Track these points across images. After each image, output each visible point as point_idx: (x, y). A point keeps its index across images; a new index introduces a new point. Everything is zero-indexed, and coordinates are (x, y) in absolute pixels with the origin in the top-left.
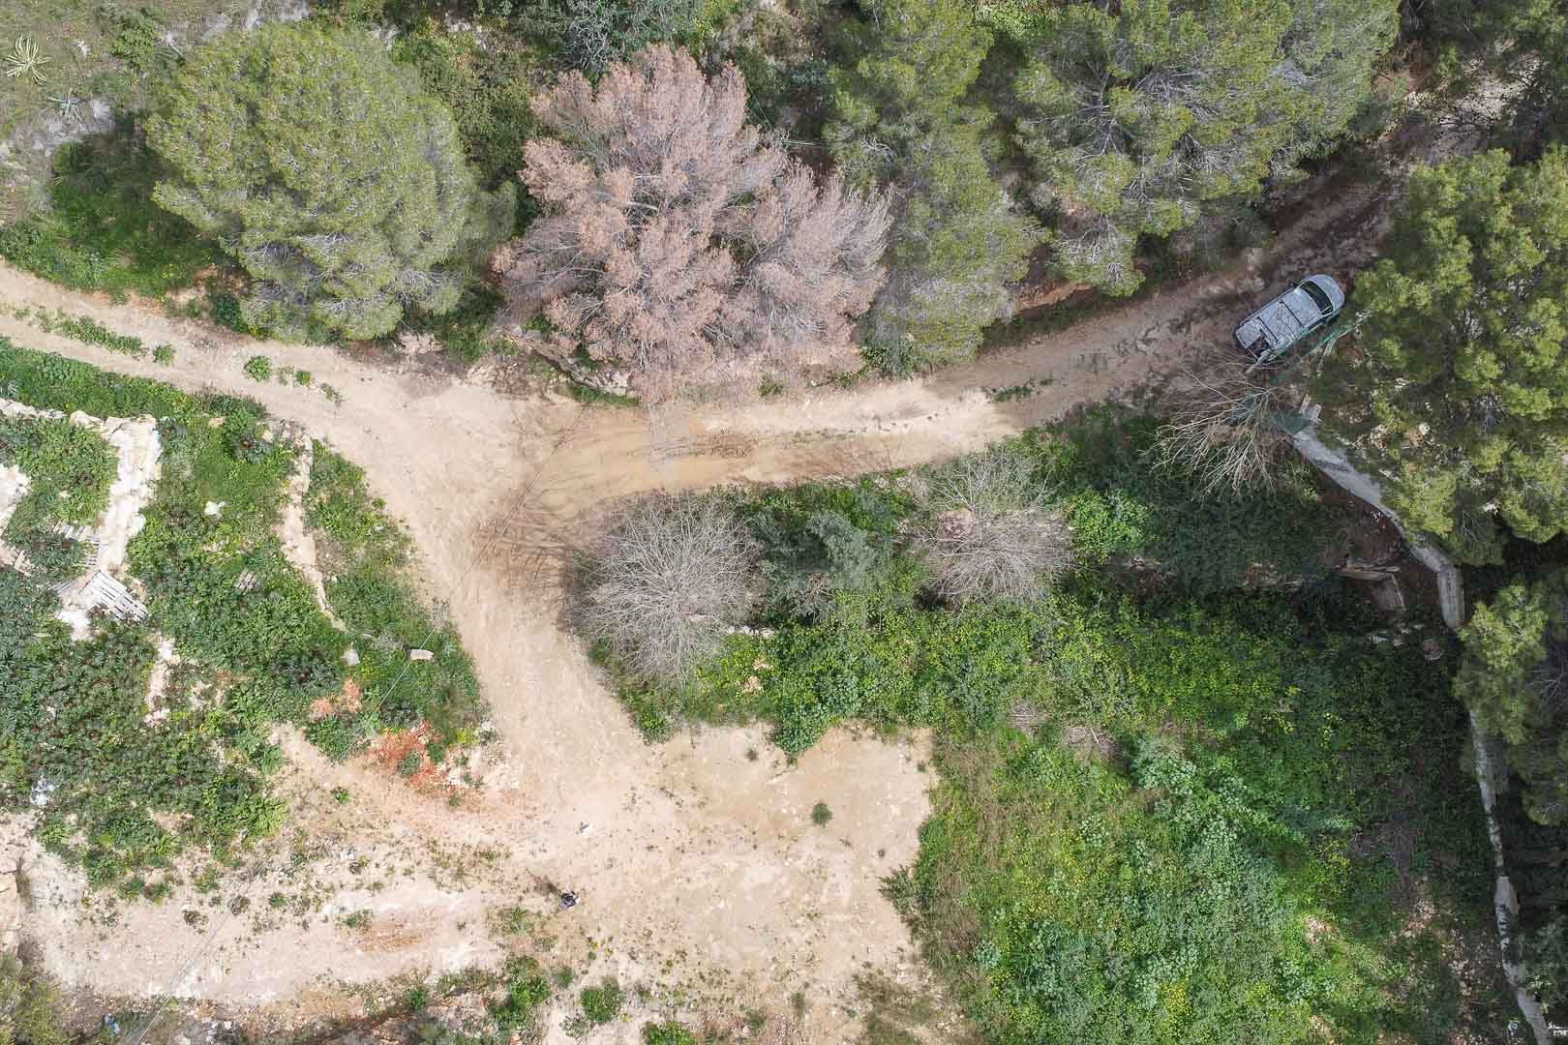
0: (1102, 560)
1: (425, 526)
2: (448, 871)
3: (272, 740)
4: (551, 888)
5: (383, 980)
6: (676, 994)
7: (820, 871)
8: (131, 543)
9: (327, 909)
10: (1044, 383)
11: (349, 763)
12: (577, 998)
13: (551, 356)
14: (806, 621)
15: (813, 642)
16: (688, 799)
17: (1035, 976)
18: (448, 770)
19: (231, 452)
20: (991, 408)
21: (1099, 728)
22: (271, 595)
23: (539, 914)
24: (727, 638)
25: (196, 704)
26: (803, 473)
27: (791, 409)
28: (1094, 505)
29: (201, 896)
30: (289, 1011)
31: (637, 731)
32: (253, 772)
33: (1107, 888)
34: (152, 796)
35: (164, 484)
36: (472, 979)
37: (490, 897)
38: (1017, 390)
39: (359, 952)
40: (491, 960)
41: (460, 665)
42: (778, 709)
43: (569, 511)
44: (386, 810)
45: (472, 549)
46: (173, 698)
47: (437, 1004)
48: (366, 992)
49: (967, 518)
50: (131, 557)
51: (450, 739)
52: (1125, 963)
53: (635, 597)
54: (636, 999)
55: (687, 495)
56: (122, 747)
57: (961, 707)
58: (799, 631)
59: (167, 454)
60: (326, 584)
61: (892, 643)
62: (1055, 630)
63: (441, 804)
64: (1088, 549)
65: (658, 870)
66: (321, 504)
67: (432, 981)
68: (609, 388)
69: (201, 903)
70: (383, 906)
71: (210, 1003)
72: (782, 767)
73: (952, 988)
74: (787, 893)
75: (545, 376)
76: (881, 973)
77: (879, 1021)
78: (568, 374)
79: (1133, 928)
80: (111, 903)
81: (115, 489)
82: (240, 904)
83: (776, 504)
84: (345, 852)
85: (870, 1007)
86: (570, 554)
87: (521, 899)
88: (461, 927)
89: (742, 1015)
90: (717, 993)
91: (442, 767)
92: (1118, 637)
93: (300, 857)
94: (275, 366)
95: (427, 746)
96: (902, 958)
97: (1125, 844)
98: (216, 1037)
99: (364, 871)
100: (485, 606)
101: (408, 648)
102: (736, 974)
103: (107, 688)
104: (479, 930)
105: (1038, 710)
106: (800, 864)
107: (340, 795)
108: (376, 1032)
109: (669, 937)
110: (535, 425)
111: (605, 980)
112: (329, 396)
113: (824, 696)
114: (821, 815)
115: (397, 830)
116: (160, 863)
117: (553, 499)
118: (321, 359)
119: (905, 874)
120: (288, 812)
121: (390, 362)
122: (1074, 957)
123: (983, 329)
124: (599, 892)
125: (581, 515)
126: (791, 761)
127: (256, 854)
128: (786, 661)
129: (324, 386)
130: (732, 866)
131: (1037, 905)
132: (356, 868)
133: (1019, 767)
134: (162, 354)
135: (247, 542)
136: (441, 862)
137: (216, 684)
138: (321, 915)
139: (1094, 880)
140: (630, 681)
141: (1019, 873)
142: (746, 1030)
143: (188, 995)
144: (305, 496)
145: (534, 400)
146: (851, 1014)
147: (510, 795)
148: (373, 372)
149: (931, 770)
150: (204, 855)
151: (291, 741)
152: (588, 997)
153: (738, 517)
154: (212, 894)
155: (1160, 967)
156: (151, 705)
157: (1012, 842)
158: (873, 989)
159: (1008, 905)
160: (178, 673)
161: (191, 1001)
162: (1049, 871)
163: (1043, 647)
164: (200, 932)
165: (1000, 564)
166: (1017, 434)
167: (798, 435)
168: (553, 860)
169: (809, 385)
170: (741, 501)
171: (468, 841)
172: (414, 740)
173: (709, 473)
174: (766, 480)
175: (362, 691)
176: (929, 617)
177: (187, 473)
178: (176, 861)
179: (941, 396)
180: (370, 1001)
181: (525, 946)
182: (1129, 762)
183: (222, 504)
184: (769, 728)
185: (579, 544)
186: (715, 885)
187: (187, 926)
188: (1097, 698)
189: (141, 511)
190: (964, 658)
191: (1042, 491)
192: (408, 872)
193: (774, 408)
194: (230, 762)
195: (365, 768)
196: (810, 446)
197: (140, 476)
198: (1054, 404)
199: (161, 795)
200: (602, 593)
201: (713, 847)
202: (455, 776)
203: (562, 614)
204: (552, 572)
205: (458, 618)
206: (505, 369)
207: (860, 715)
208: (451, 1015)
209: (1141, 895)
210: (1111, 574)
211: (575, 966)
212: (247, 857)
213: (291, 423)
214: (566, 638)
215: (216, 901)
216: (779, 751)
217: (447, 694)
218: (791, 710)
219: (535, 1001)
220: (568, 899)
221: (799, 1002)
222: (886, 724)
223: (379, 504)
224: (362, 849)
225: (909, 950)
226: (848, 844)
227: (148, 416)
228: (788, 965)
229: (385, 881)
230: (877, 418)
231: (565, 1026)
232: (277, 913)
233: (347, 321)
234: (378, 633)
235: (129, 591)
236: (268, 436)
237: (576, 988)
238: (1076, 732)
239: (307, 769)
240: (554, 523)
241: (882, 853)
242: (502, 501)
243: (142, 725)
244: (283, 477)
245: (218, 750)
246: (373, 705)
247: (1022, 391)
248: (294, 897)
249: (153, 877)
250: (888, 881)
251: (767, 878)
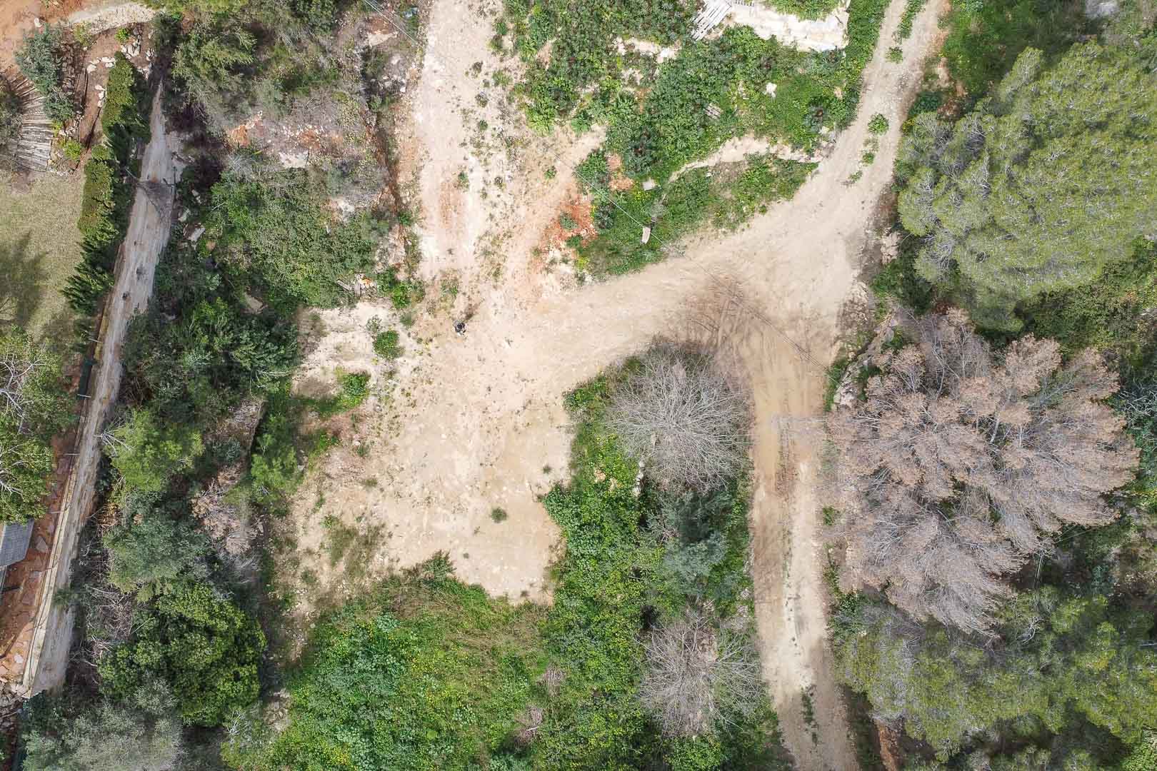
0: (665, 757)
1: (743, 243)
2: (489, 245)
3: (595, 126)
4: (469, 316)
5: (421, 196)
6: (387, 397)
7: (459, 509)
8: (750, 29)
9: (473, 160)
10: (814, 736)
11: (573, 179)
12: (393, 328)
13: (872, 346)
14: (643, 522)
15: (626, 525)
16: (521, 420)
17: (369, 655)
18: (560, 249)
19: (814, 103)
20: (797, 689)
21: (539, 733)
22: (702, 129)
23: (452, 306)
24: (635, 461)
25: (626, 73)
26: (759, 533)
27: (811, 531)
28: (711, 759)
29: (491, 74)
30: (407, 132)
31: (574, 387)
32: (573, 112)
33: (423, 719)
34: (564, 41)
35: (793, 53)
36: (414, 256)
37: (468, 272)
38: (811, 713)
39: (442, 180)
40: (426, 271)
41: (636, 261)
42: (579, 493)
43: (745, 352)
44: (537, 204)
45: (722, 276)
46: (632, 57)
47: (400, 232)
48: (414, 184)
49: (710, 657)
50: (739, 29)
51: (582, 252)
52: (369, 723)
53: (674, 395)
54: (387, 368)
55: (748, 442)
56: (601, 21)
57: (566, 631)
58: (636, 515)
59: (817, 56)
60: (705, 169)
61: (620, 585)
62: (616, 712)
63: (537, 243)
64: (676, 747)
65: (474, 393)
66: (767, 167)
67: (416, 229)
68: (841, 390)
69: (487, 74)
70: (470, 198)
71: (419, 78)
72: (536, 491)
73: (367, 593)
74: (446, 484)
75: (855, 341)
76: (384, 544)
77: (352, 538)
78: (855, 359)
79: (392, 733)
80: (493, 13)
81: (792, 18)
82: (482, 101)
83: (735, 510)
84: (511, 174)
85: (361, 533)
86: (711, 349)
87: (464, 294)
88: (450, 251)
89: (368, 442)
90: (384, 426)
91: (563, 245)
92: (606, 760)
93: (510, 143)
94: (880, 137)
95: (579, 236)
96: (392, 560)
97: (452, 737)
98: (396, 82)
99: (496, 187)
100: (678, 284)
101: (652, 226)
102: (395, 441)
103: (644, 11)
104: (446, 264)
105: (558, 689)
106: (466, 496)
107: (551, 173)
108: (387, 189)
109: (426, 397)
110: (816, 330)
111: (402, 348)
112: (852, 177)
113: (585, 528)
114: (499, 515)
115: (522, 211)
116: (516, 47)
117: (755, 340)
118: (883, 172)
119: (450, 571)
120: (543, 136)
121: (876, 223)
122: (378, 686)
123: (865, 694)
124: (463, 350)
125: (741, 360)
126: (540, 497)
127: (515, 113)
128: (615, 503)
129: (860, 173)
130: (470, 446)
131: (417, 664)
132: (499, 182)
133: (517, 667)
134: (896, 54)
135: (743, 113)
136: (496, 241)
137: (639, 88)
138: (469, 156)
139: (429, 709)
140: (611, 385)
141: (441, 655)
142: (357, 444)
143: (425, 63)
144: (774, 156)
145: (835, 332)
146: (359, 519)
147: (538, 292)
148: (869, 209)
149: (522, 601)
150: (519, 77)
151: (593, 139)
152: (393, 336)
153: (728, 478)
154: (492, 82)
155: (363, 747)
156: (628, 42)
157: (463, 653)
158: (374, 537)
159: (420, 643)
160: (650, 61)
161: (421, 65)
162: (439, 677)
163: (604, 701)
164: (467, 73)
165: (671, 678)
166: (774, 706)
167: (789, 533)
168: (489, 319)
169: (829, 547)
170: (740, 483)
171: (508, 260)
172: (585, 226)
173: (765, 460)
174: (755, 502)
175: (624, 191)
176: (636, 616)
177: (800, 70)
178: (517, 57)
179: (812, 651)
180: (408, 187)
181: (432, 295)
182: (512, 751)
183: (774, 95)
184: (566, 484)
185: (719, 356)
186: (457, 432)
187: (472, 64)
188: (561, 736)
189: (773, 37)
190: (602, 638)
191: (725, 720)
192: (492, 217)
193: (813, 518)
194: (582, 96)
195: (568, 190)
196: (779, 542)
197: (800, 36)
198: (795, 740)
199: (564, 48)
200: (679, 371)
201: (486, 434)
202: (557, 254)
203: (666, 340)
204: (698, 335)
205: (671, 263)
206: (863, 311)
207: (568, 553)
208: (392, 241)
209: (415, 743)
210: (655, 763)
211: (414, 328)
212: (514, 106)
213: (833, 148)
214: (648, 341)
215: (486, 84)
216: (548, 490)
217: (616, 252)
218: (577, 502)
219: (394, 299)
220: (460, 327)
221: (371, 483)
222: (558, 571)
223: (764, 210)
224: (511, 186)
225: (397, 566)
226: (476, 532)
227: (847, 43)
228: (397, 479)
229: (487, 201)
230: (798, 597)
231: (376, 318)
232: (474, 125)
233: (914, 192)
234: (665, 205)
235: (714, 27)
236: (824, 130)
237: (399, 328)
238: (538, 714)
239: (572, 150)
240: (736, 340)
241: (466, 556)
242: (758, 301)
243: (615, 35)
244: (791, 140)
245: (592, 88)
246: (612, 199)
247: (809, 716)
248: (483, 138)
249: (508, 42)
250: (447, 558)
251: (459, 471)
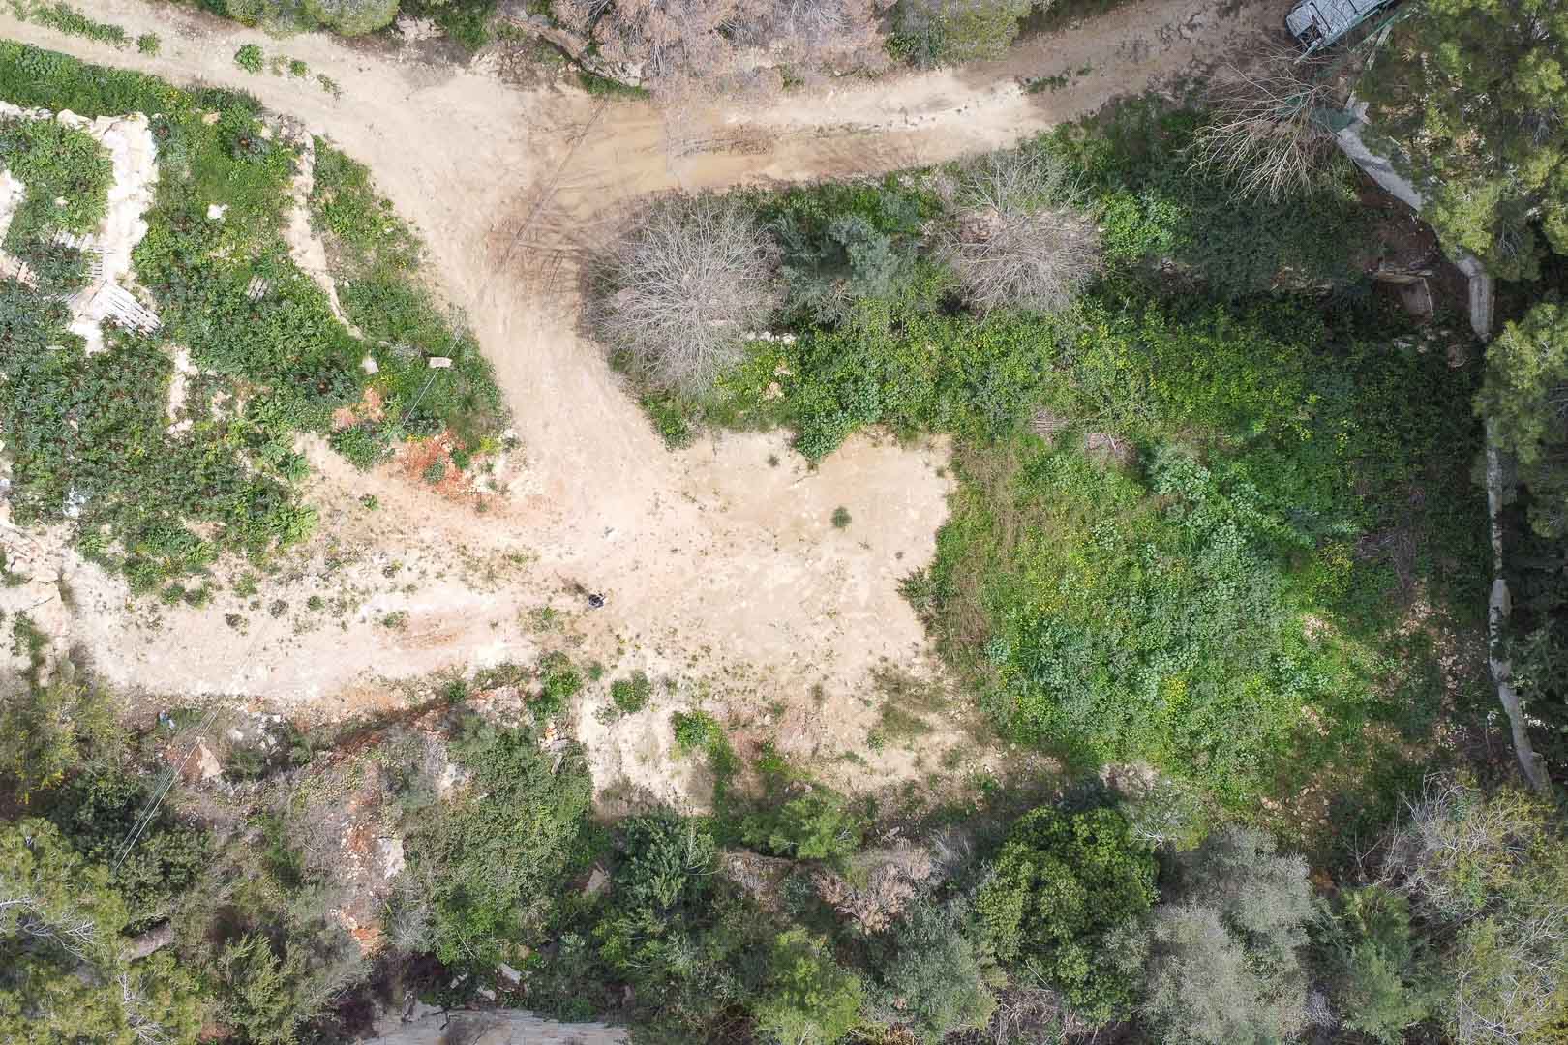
0: (1130, 265)
1: (436, 227)
2: (479, 574)
3: (297, 449)
4: (579, 589)
5: (421, 674)
6: (701, 686)
7: (840, 572)
8: (135, 251)
9: (364, 610)
10: (1081, 73)
11: (375, 471)
12: (608, 690)
13: (559, 43)
14: (828, 327)
15: (835, 349)
16: (711, 503)
17: (1042, 670)
18: (474, 477)
19: (229, 152)
20: (1025, 100)
21: (1117, 434)
22: (284, 303)
23: (568, 614)
24: (749, 344)
25: (218, 414)
26: (825, 171)
27: (813, 102)
28: (1126, 205)
29: (241, 600)
30: (335, 704)
31: (658, 438)
32: (281, 481)
33: (1117, 587)
34: (183, 506)
35: (163, 187)
36: (506, 674)
37: (520, 598)
38: (1053, 80)
39: (397, 650)
40: (524, 654)
41: (476, 371)
42: (800, 416)
43: (584, 211)
44: (415, 515)
45: (485, 252)
46: (194, 409)
47: (476, 696)
48: (408, 687)
49: (994, 219)
50: (137, 265)
51: (474, 447)
52: (1130, 657)
53: (655, 302)
54: (663, 691)
55: (707, 193)
56: (148, 458)
57: (982, 413)
58: (820, 336)
59: (162, 154)
60: (339, 290)
61: (914, 348)
62: (1079, 336)
63: (468, 508)
64: (1117, 251)
65: (682, 572)
66: (327, 205)
67: (469, 675)
68: (621, 78)
69: (241, 607)
70: (417, 607)
71: (258, 699)
72: (803, 473)
73: (964, 679)
74: (807, 593)
75: (553, 64)
76: (896, 666)
77: (893, 710)
78: (578, 62)
79: (1139, 626)
80: (153, 609)
81: (113, 194)
82: (279, 608)
83: (797, 204)
84: (378, 556)
85: (886, 698)
86: (586, 257)
87: (550, 599)
88: (494, 625)
89: (765, 704)
90: (740, 685)
91: (467, 474)
92: (1141, 342)
93: (334, 562)
94: (267, 55)
95: (452, 454)
96: (916, 653)
97: (1136, 546)
98: (267, 729)
99: (398, 574)
100: (502, 310)
101: (426, 356)
102: (758, 668)
103: (127, 400)
104: (511, 629)
105: (1058, 416)
106: (820, 566)
107: (370, 502)
108: (418, 724)
109: (694, 634)
110: (545, 118)
111: (633, 674)
112: (327, 88)
113: (845, 406)
114: (841, 519)
115: (427, 535)
116: (198, 570)
117: (568, 199)
118: (309, 44)
119: (921, 575)
120: (319, 518)
121: (389, 51)
122: (1080, 653)
123: (1020, 20)
124: (625, 595)
125: (596, 216)
126: (811, 467)
127: (290, 560)
128: (806, 368)
129: (321, 77)
130: (754, 568)
131: (1047, 604)
132: (390, 571)
133: (1037, 472)
134: (147, 44)
135: (254, 247)
136: (472, 565)
137: (236, 395)
138: (358, 616)
139: (1104, 580)
140: (650, 388)
141: (1032, 574)
142: (768, 718)
143: (236, 693)
144: (310, 198)
145: (543, 91)
146: (867, 703)
147: (535, 500)
148: (369, 61)
149: (950, 475)
150: (240, 562)
151: (315, 450)
152: (618, 688)
153: (757, 223)
154: (251, 598)
155: (1162, 663)
156: (173, 417)
157: (1025, 545)
158: (889, 680)
159: (1020, 604)
160: (197, 384)
161: (240, 698)
162: (1061, 573)
163: (1066, 354)
164: (243, 634)
165: (1027, 271)
166: (1050, 130)
167: (821, 129)
168: (580, 563)
169: (833, 75)
170: (762, 201)
171: (497, 545)
172: (438, 447)
173: (728, 172)
174: (787, 178)
175: (383, 399)
176: (953, 323)
177: (186, 174)
178: (213, 567)
179: (972, 88)
180: (412, 694)
181: (556, 642)
182: (1144, 468)
183: (225, 207)
184: (789, 435)
185: (595, 246)
186: (737, 585)
187: (229, 628)
188: (1117, 405)
189: (143, 216)
190: (986, 364)
191: (1075, 195)
192: (439, 575)
193: (797, 101)
194: (257, 471)
195: (391, 476)
196: (833, 141)
197: (139, 180)
198: (1090, 97)
199: (193, 505)
200: (620, 300)
201: (735, 549)
202: (481, 482)
203: (580, 319)
204: (569, 276)
205: (474, 323)
206: (511, 57)
207: (880, 421)
208: (489, 707)
209: (1148, 594)
210: (1139, 278)
211: (605, 662)
212: (282, 562)
213: (289, 119)
214: (585, 343)
215: (256, 605)
216: (800, 458)
217: (469, 402)
218: (812, 417)
219: (567, 693)
220: (596, 600)
221: (818, 693)
222: (906, 429)
223: (387, 204)
224: (394, 554)
225: (924, 645)
226: (867, 546)
227: (139, 114)
228: (808, 659)
229: (418, 584)
230: (903, 111)
231: (597, 715)
232: (315, 615)
233: (340, 16)
234: (395, 340)
235: (138, 300)
236: (266, 133)
237: (607, 681)
238: (1093, 438)
239: (334, 477)
240: (569, 225)
241: (900, 556)
242: (514, 200)
243: (166, 436)
244: (286, 177)
245: (243, 459)
246: (395, 414)
247: (1057, 82)
248: (331, 600)
249: (193, 583)
250: (905, 581)
251: (786, 580)
